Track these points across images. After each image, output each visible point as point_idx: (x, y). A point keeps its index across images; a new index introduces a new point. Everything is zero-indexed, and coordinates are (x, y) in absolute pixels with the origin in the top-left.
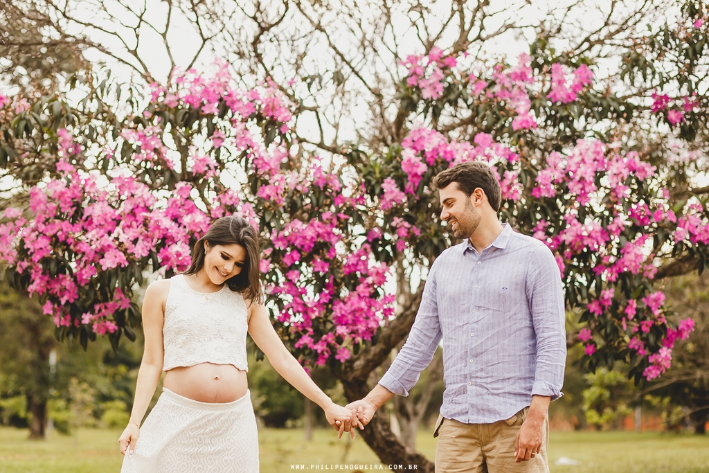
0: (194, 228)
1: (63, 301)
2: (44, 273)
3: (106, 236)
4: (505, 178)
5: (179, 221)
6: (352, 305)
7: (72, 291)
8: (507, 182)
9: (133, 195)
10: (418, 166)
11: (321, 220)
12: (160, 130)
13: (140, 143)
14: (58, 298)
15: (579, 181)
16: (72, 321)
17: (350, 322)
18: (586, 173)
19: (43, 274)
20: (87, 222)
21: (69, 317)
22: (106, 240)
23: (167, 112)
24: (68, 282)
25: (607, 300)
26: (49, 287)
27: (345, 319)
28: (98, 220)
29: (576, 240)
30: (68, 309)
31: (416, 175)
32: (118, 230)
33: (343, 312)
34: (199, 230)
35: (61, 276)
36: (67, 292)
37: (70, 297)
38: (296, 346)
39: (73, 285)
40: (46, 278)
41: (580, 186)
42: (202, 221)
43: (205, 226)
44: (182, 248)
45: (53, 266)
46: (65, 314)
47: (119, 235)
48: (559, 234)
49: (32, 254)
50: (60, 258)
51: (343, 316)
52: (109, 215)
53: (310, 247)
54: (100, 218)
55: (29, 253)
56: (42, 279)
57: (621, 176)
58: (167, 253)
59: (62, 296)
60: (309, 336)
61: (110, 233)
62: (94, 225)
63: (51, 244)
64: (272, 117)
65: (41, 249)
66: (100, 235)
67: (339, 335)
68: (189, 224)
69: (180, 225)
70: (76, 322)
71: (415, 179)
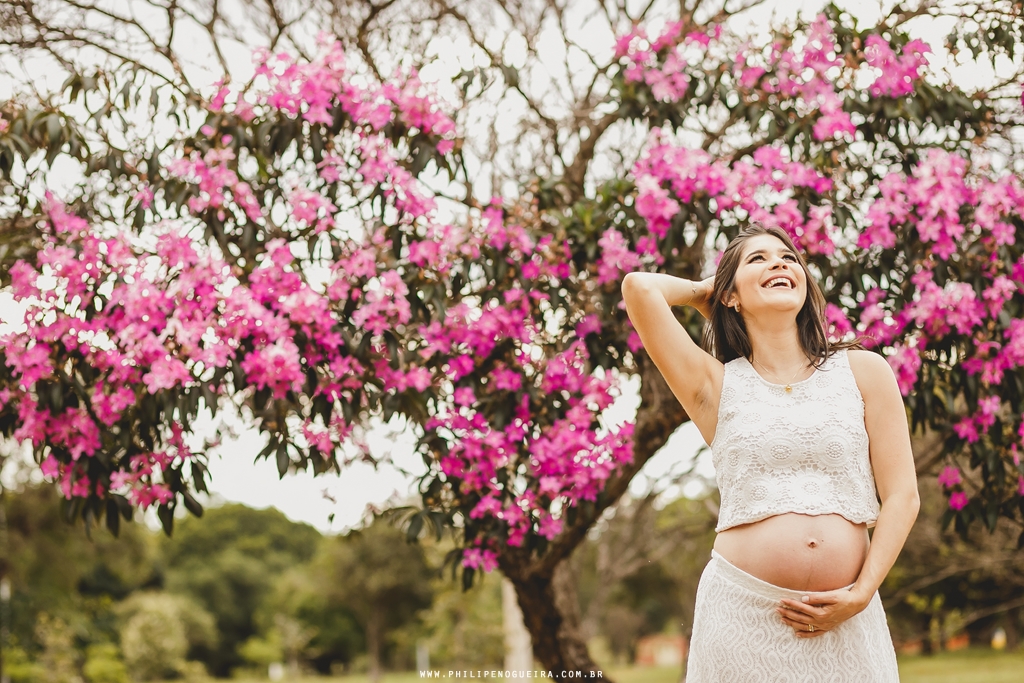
0: (303, 316)
1: (76, 454)
2: (41, 407)
3: (151, 336)
4: (810, 219)
5: (275, 306)
6: (565, 440)
7: (90, 434)
8: (814, 226)
9: (192, 266)
10: (664, 205)
11: (502, 301)
12: (232, 156)
13: (198, 180)
14: (66, 449)
15: (935, 219)
16: (93, 487)
17: (562, 470)
18: (947, 204)
19: (38, 409)
20: (113, 317)
21: (86, 481)
22: (151, 343)
23: (240, 129)
24: (82, 422)
25: (988, 416)
26: (50, 432)
27: (553, 466)
28: (135, 310)
29: (933, 318)
30: (86, 467)
31: (661, 220)
32: (173, 324)
33: (550, 455)
34: (310, 320)
35: (70, 411)
36: (81, 439)
37: (87, 446)
38: (474, 513)
39: (92, 425)
40: (45, 416)
41: (938, 226)
42: (317, 304)
43: (320, 312)
44: (286, 349)
45: (56, 394)
46: (79, 477)
47: (176, 331)
48: (903, 308)
49: (19, 375)
50: (69, 381)
51: (550, 461)
52: (153, 301)
53: (487, 348)
54: (138, 307)
55: (14, 374)
56: (37, 417)
57: (1000, 209)
58: (258, 361)
59: (74, 446)
60: (494, 497)
61: (156, 331)
62: (126, 319)
63: (51, 357)
64: (422, 128)
65: (35, 366)
66: (140, 334)
67: (546, 493)
68: (294, 310)
69: (276, 313)
70: (100, 489)
71: (660, 227)
